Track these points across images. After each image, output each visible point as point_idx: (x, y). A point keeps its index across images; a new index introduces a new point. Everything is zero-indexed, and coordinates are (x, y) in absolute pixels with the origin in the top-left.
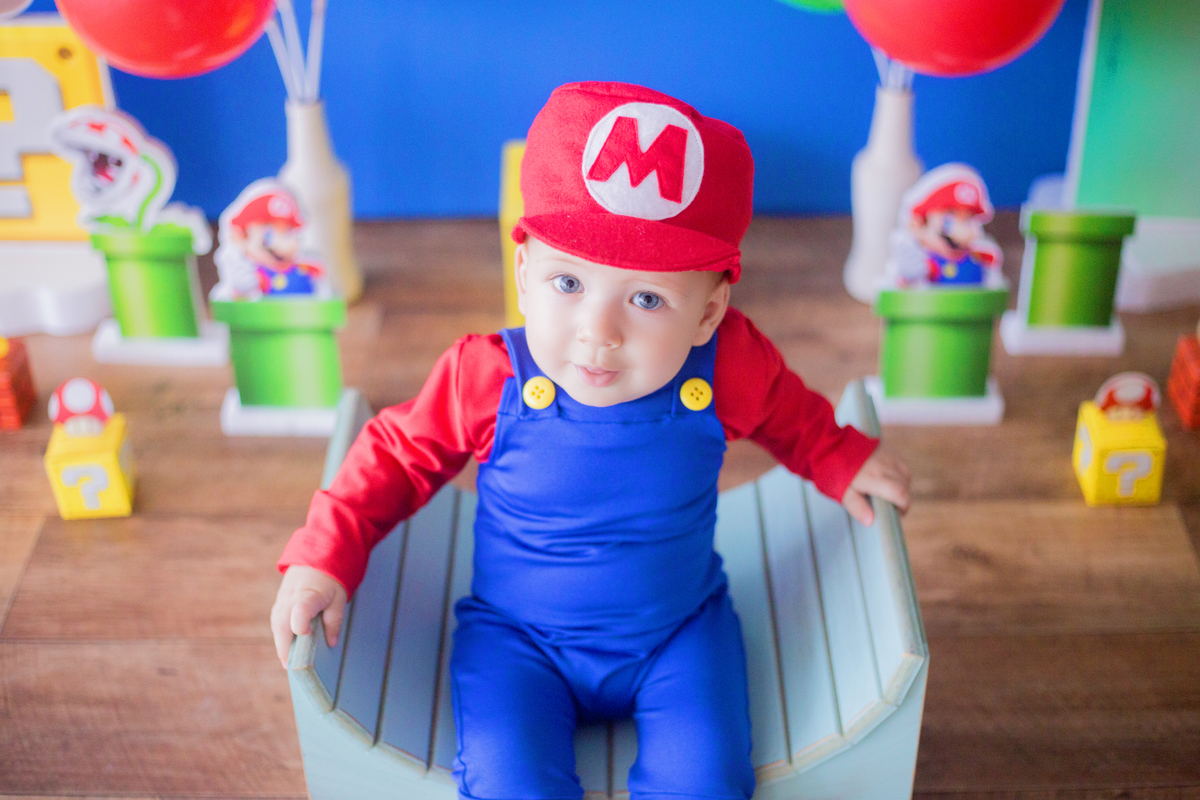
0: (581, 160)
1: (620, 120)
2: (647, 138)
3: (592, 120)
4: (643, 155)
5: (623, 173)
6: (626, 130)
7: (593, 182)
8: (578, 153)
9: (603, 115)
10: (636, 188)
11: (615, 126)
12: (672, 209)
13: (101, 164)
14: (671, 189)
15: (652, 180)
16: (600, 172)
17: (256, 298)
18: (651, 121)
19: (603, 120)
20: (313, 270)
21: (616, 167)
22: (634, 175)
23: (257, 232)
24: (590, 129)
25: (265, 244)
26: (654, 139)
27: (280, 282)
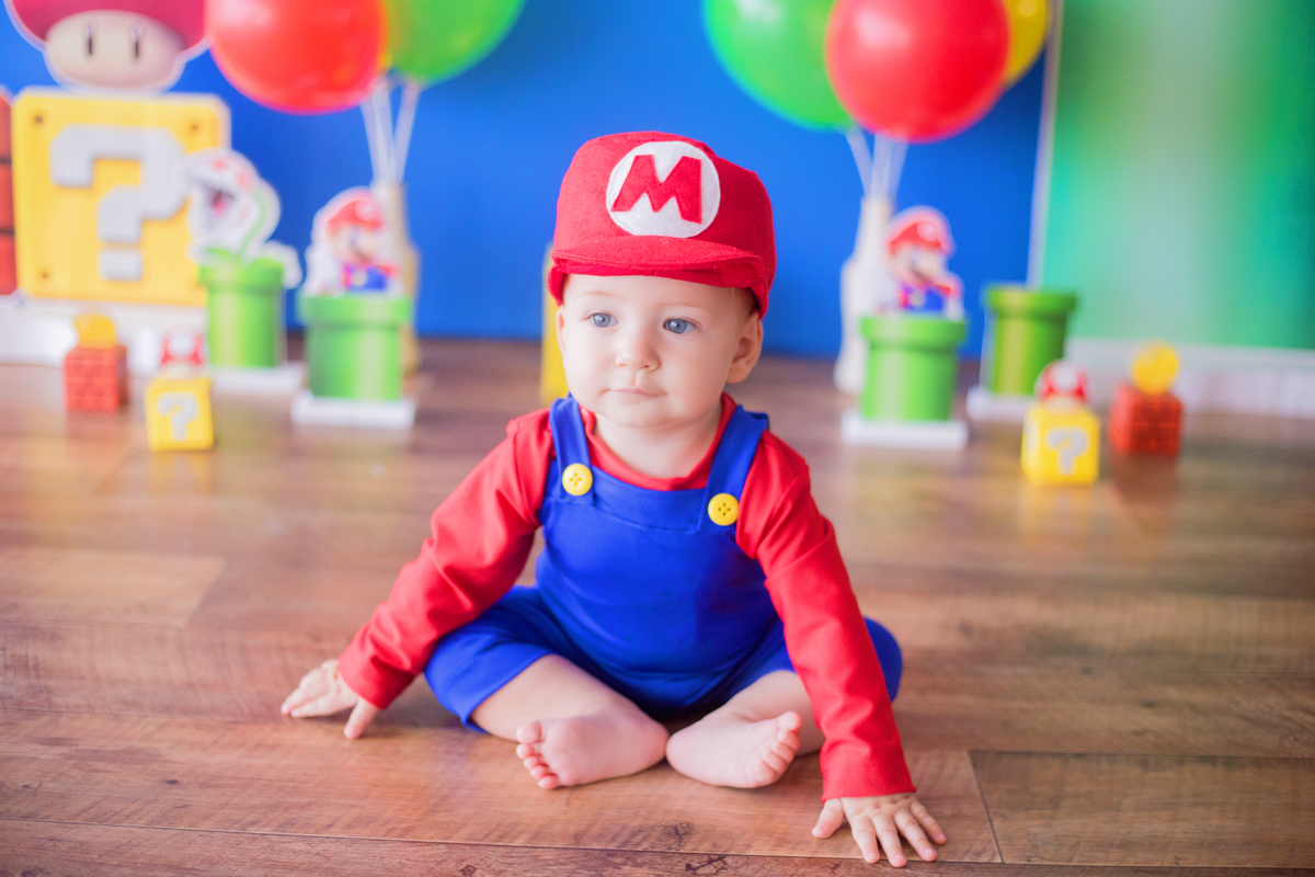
0: (604, 198)
1: (637, 158)
2: (663, 171)
3: (612, 164)
4: (661, 184)
5: (644, 200)
6: (644, 165)
7: (617, 213)
8: (602, 194)
9: (622, 157)
10: (657, 214)
11: (633, 164)
12: (695, 229)
13: (218, 198)
14: (691, 212)
15: (672, 205)
16: (623, 203)
17: (338, 295)
18: (666, 156)
19: (622, 161)
20: (388, 271)
21: (637, 198)
22: (655, 202)
23: (347, 232)
24: (610, 171)
25: (353, 243)
26: (671, 170)
27: (360, 278)
